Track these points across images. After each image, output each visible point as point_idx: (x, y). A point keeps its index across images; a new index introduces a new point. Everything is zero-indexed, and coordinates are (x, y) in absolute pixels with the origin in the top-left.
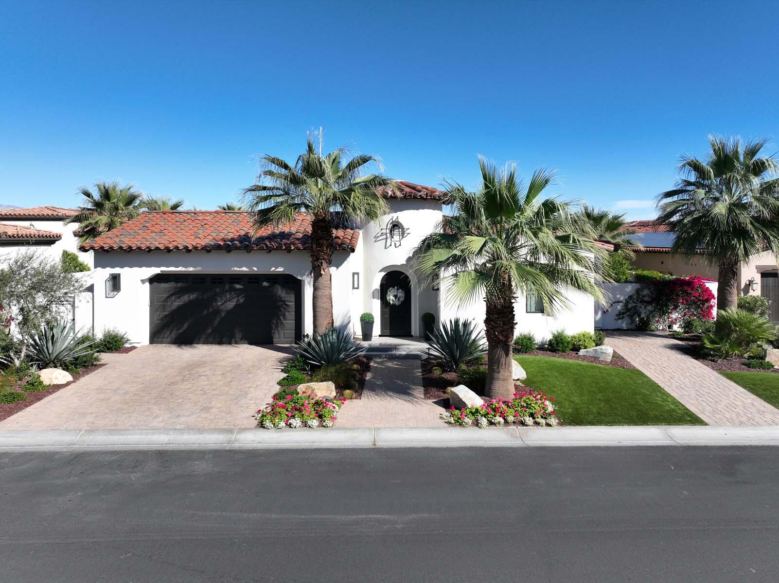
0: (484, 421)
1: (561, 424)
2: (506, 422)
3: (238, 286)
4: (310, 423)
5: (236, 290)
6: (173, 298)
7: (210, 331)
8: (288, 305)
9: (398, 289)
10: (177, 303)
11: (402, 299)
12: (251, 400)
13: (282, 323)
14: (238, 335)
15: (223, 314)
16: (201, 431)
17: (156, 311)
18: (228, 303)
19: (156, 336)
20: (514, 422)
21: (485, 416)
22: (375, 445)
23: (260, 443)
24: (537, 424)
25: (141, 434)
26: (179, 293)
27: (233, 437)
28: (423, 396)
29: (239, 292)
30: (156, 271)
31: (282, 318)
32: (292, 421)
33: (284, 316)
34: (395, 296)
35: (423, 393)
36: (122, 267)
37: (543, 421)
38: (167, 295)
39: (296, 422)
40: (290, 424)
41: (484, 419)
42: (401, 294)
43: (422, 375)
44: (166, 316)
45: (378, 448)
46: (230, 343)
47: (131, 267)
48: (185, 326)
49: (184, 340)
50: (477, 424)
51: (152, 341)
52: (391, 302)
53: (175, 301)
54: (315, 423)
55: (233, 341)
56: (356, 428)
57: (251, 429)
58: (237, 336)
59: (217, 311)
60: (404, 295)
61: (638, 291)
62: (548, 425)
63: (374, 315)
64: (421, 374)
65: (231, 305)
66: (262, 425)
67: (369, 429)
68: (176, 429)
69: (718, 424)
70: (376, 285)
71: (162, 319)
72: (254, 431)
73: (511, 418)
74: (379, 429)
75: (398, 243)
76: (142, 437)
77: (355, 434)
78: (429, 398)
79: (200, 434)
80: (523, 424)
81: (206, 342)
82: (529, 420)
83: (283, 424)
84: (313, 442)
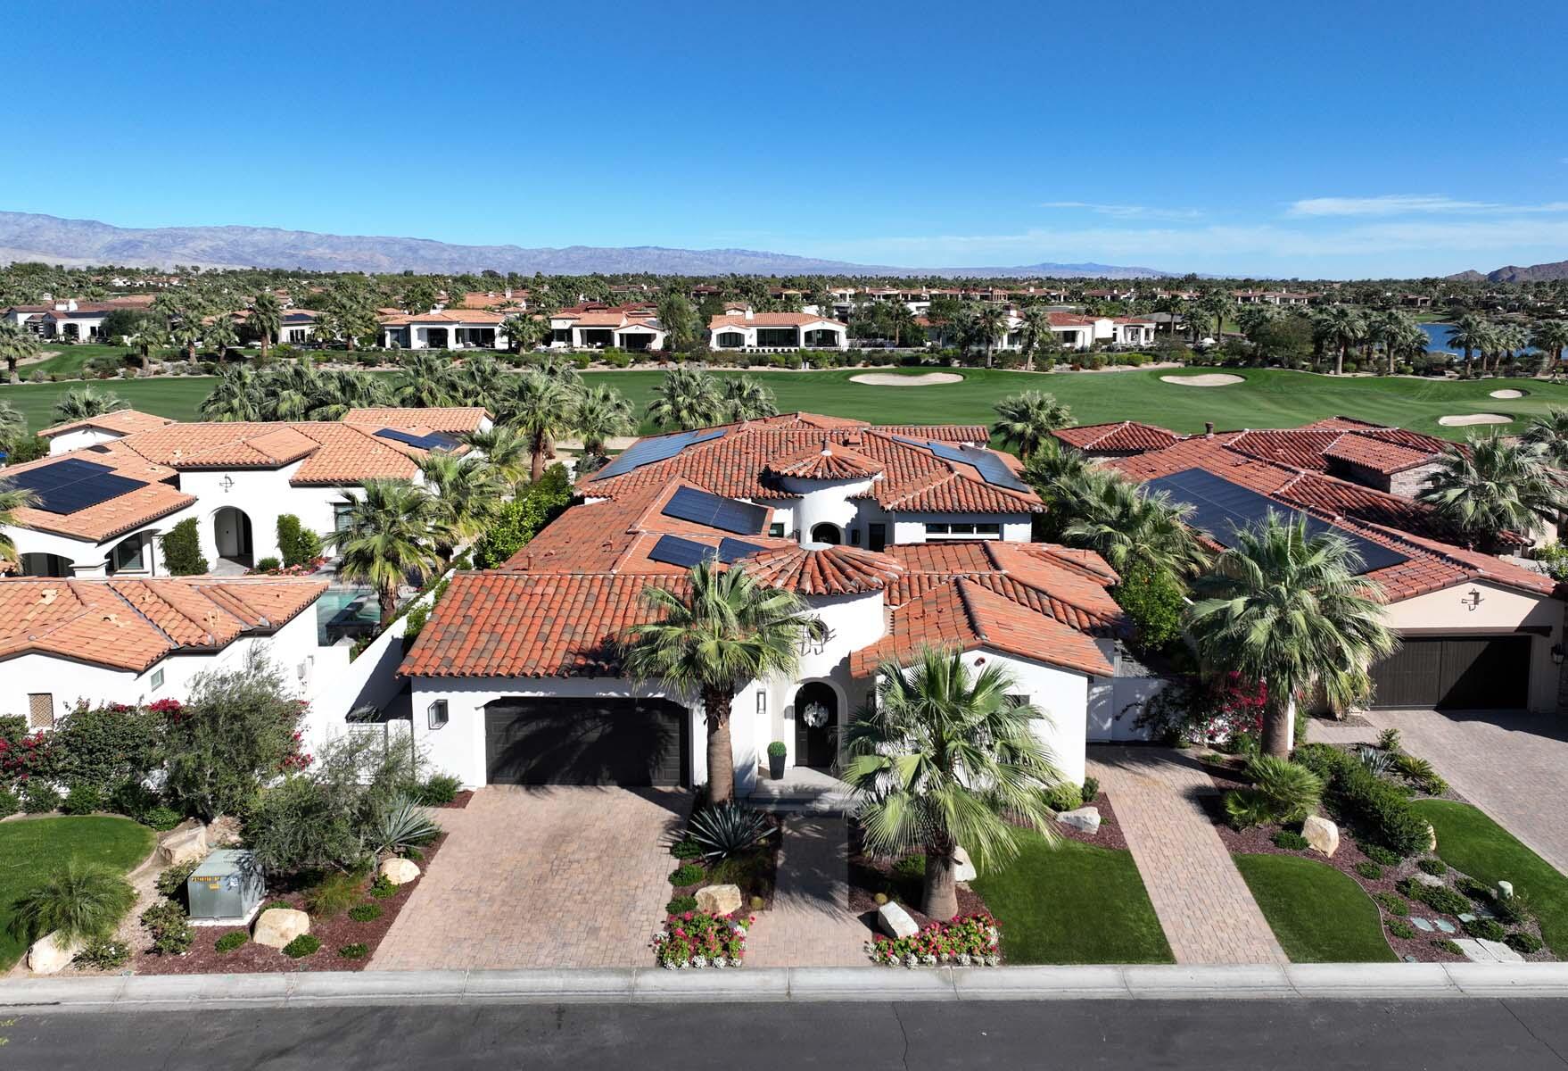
0: (914, 960)
1: (1004, 962)
2: (939, 960)
3: (604, 712)
4: (716, 961)
5: (601, 716)
6: (517, 726)
7: (567, 768)
8: (671, 737)
9: (819, 707)
10: (521, 733)
11: (824, 720)
12: (641, 913)
13: (663, 760)
14: (606, 774)
15: (584, 747)
16: (597, 971)
17: (497, 742)
18: (593, 733)
19: (494, 775)
20: (949, 961)
21: (915, 952)
22: (789, 994)
23: (663, 990)
24: (974, 962)
25: (532, 977)
26: (523, 719)
27: (632, 980)
28: (846, 904)
29: (605, 719)
30: (496, 696)
31: (663, 752)
32: (696, 959)
33: (666, 750)
34: (816, 716)
35: (847, 897)
36: (450, 691)
37: (981, 960)
38: (508, 723)
39: (701, 961)
40: (694, 963)
41: (914, 957)
42: (824, 714)
43: (849, 856)
44: (510, 748)
45: (793, 1003)
46: (595, 784)
47: (462, 691)
48: (534, 763)
49: (534, 780)
50: (905, 962)
51: (491, 780)
52: (810, 724)
53: (519, 729)
54: (721, 962)
55: (599, 781)
56: (770, 968)
57: (650, 969)
58: (604, 775)
59: (577, 743)
60: (827, 715)
61: (1165, 691)
62: (987, 964)
63: (786, 745)
64: (846, 854)
65: (594, 735)
66: (661, 963)
67: (783, 969)
68: (568, 969)
69: (1189, 963)
70: (790, 700)
71: (504, 753)
72: (655, 973)
73: (945, 956)
74: (791, 969)
75: (819, 650)
76: (535, 980)
77: (766, 977)
78: (854, 909)
79: (596, 977)
80: (958, 962)
81: (563, 782)
82: (966, 958)
83: (686, 964)
84: (722, 990)
